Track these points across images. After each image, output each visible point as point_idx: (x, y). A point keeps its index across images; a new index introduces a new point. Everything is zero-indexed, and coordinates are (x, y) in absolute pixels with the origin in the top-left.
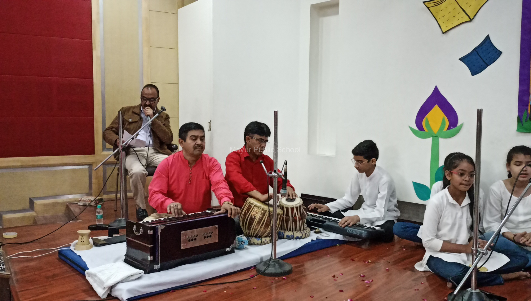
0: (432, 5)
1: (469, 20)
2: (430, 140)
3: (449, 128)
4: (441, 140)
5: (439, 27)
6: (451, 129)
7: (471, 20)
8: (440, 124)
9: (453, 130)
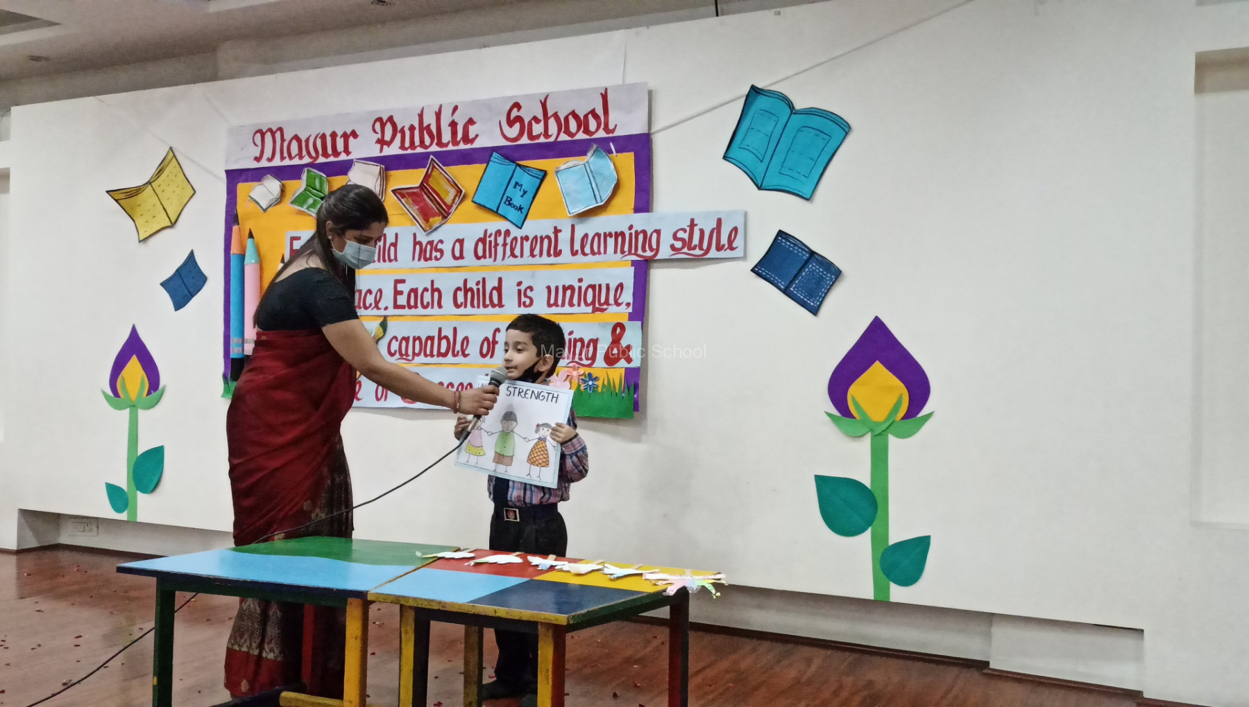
0: (122, 196)
1: (170, 224)
2: (127, 411)
3: (149, 393)
4: (142, 414)
5: (136, 230)
6: (151, 393)
7: (173, 225)
8: (139, 384)
9: (155, 395)
